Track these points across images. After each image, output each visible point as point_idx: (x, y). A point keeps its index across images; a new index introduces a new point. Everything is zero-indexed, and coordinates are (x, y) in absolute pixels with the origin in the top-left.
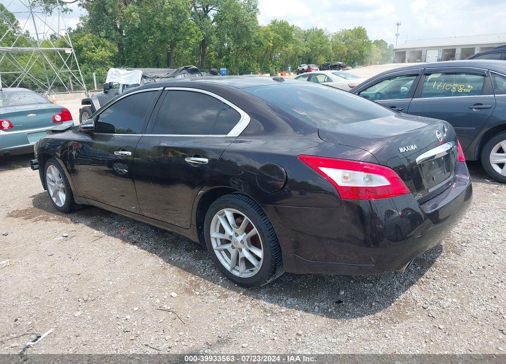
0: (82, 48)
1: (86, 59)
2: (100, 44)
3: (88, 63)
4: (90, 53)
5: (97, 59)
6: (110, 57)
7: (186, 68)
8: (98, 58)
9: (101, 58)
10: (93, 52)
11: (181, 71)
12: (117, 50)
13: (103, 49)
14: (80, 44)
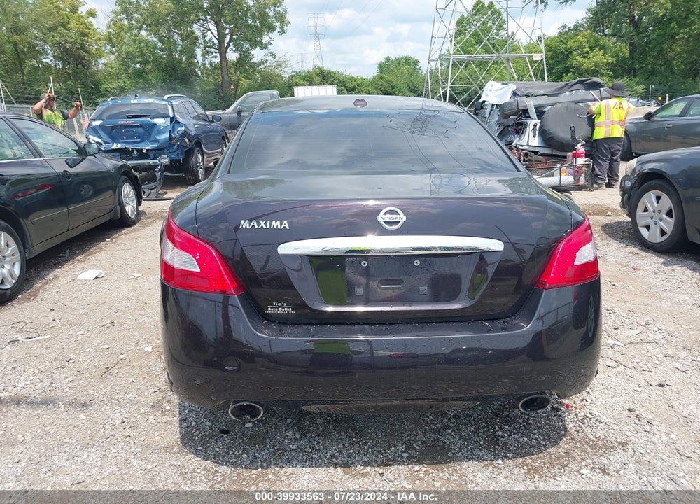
0: (571, 53)
1: (573, 68)
2: (599, 45)
3: (574, 73)
4: (580, 59)
5: (588, 68)
6: (608, 64)
7: (581, 82)
8: (590, 66)
9: (595, 65)
10: (585, 57)
11: (572, 86)
12: (627, 53)
13: (601, 53)
14: (569, 46)
